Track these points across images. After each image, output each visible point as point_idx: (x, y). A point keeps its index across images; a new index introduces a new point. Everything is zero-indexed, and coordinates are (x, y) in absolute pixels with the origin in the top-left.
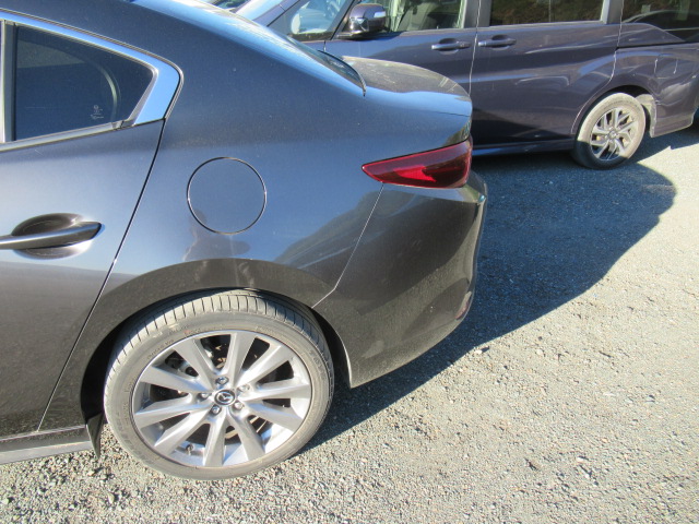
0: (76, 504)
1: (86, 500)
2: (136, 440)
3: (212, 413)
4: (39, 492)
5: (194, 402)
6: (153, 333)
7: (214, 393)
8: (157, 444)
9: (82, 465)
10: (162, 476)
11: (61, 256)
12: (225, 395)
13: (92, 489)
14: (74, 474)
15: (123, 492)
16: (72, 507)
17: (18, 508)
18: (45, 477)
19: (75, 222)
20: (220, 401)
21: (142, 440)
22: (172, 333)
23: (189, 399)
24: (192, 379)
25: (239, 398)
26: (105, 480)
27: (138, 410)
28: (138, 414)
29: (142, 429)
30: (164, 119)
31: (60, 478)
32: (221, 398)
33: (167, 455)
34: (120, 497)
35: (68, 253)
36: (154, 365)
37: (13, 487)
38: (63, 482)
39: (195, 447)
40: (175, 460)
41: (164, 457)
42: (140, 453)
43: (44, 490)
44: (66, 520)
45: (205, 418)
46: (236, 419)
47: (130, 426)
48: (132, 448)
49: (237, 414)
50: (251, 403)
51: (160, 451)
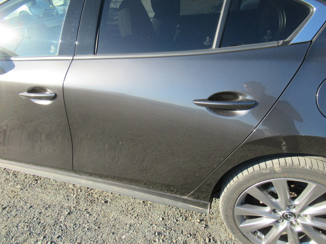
0: (191, 235)
1: (195, 235)
2: (231, 220)
3: (277, 222)
4: (175, 221)
5: (270, 213)
6: (263, 169)
7: (283, 212)
8: (241, 226)
9: (194, 215)
10: (233, 239)
11: (229, 116)
12: (290, 215)
13: (198, 230)
14: (190, 218)
15: (213, 238)
16: (189, 235)
17: (166, 225)
18: (178, 214)
19: (241, 98)
20: (285, 217)
21: (235, 221)
22: (275, 172)
23: (268, 209)
24: (274, 200)
25: (298, 220)
26: (205, 228)
27: (238, 205)
28: (237, 207)
29: (237, 216)
30: (311, 41)
31: (184, 217)
32: (286, 215)
33: (244, 233)
34: (212, 241)
35: (234, 115)
36: (256, 186)
37: (164, 213)
38: (185, 220)
39: (259, 234)
40: (248, 237)
41: (242, 233)
42: (231, 227)
43: (177, 221)
44: (186, 241)
45: (273, 223)
46: (292, 230)
47: (231, 212)
48: (228, 222)
49: (293, 228)
50: (305, 226)
51: (241, 230)
